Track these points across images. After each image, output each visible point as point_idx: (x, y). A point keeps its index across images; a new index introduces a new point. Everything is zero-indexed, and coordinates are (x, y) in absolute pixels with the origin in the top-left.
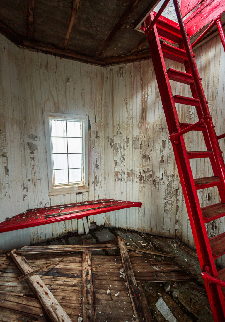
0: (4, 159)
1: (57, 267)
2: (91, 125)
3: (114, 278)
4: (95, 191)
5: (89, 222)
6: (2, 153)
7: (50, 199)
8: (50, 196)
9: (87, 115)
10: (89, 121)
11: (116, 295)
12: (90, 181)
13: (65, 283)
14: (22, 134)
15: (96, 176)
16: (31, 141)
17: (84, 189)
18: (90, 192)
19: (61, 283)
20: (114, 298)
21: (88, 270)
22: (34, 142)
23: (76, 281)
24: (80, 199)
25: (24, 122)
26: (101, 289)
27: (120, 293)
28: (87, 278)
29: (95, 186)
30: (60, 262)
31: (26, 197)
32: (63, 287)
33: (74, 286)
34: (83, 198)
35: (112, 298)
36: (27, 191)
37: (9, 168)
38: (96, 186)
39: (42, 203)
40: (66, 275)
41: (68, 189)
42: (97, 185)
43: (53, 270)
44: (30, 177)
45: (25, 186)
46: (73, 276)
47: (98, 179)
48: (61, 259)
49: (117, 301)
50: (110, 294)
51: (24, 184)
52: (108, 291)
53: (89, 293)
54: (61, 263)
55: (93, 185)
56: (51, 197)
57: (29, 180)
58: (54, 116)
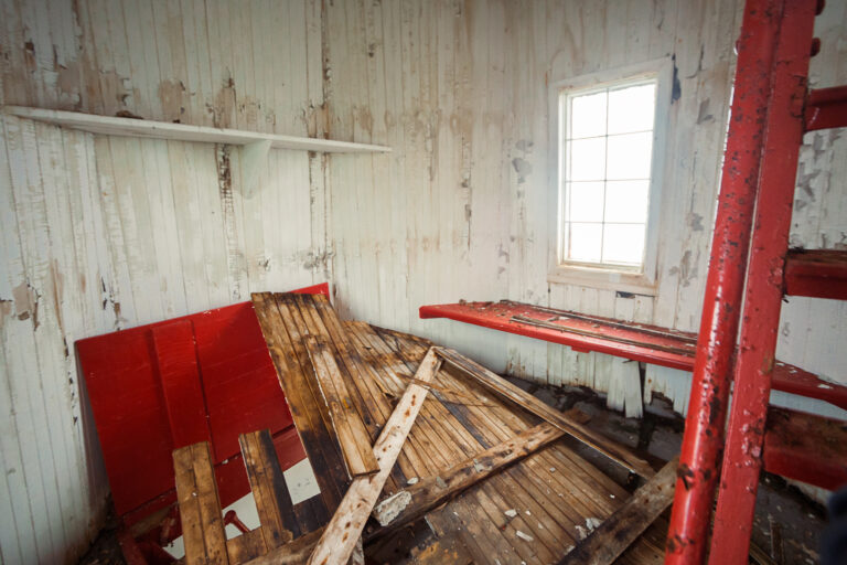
0: (465, 190)
1: (474, 409)
2: (683, 86)
3: (557, 514)
4: (680, 302)
5: (646, 389)
6: (462, 181)
7: (549, 291)
8: (549, 282)
9: (668, 55)
10: (676, 71)
11: (520, 534)
12: (662, 267)
13: (454, 432)
14: (506, 141)
15: (688, 254)
16: (520, 154)
17: (639, 285)
18: (661, 301)
19: (450, 428)
20: (509, 530)
21: (511, 451)
22: (527, 156)
23: (474, 446)
24: (625, 311)
25: (511, 115)
26: (501, 495)
27: (532, 542)
28: (493, 457)
29: (681, 286)
30: (485, 405)
31: (503, 273)
32: (445, 435)
33: (463, 448)
34: (636, 314)
35: (505, 526)
36: (508, 261)
37: (472, 209)
38: (684, 286)
39: (532, 293)
40: (469, 427)
41: (594, 276)
42: (687, 284)
43: (461, 409)
44: (514, 233)
45: (504, 249)
46: (478, 438)
47: (696, 263)
48: (492, 404)
49: (510, 541)
50: (509, 520)
51: (501, 246)
52: (511, 513)
53: (468, 474)
54: (485, 410)
55: (675, 279)
56: (553, 287)
57: (513, 239)
58: (571, 87)
